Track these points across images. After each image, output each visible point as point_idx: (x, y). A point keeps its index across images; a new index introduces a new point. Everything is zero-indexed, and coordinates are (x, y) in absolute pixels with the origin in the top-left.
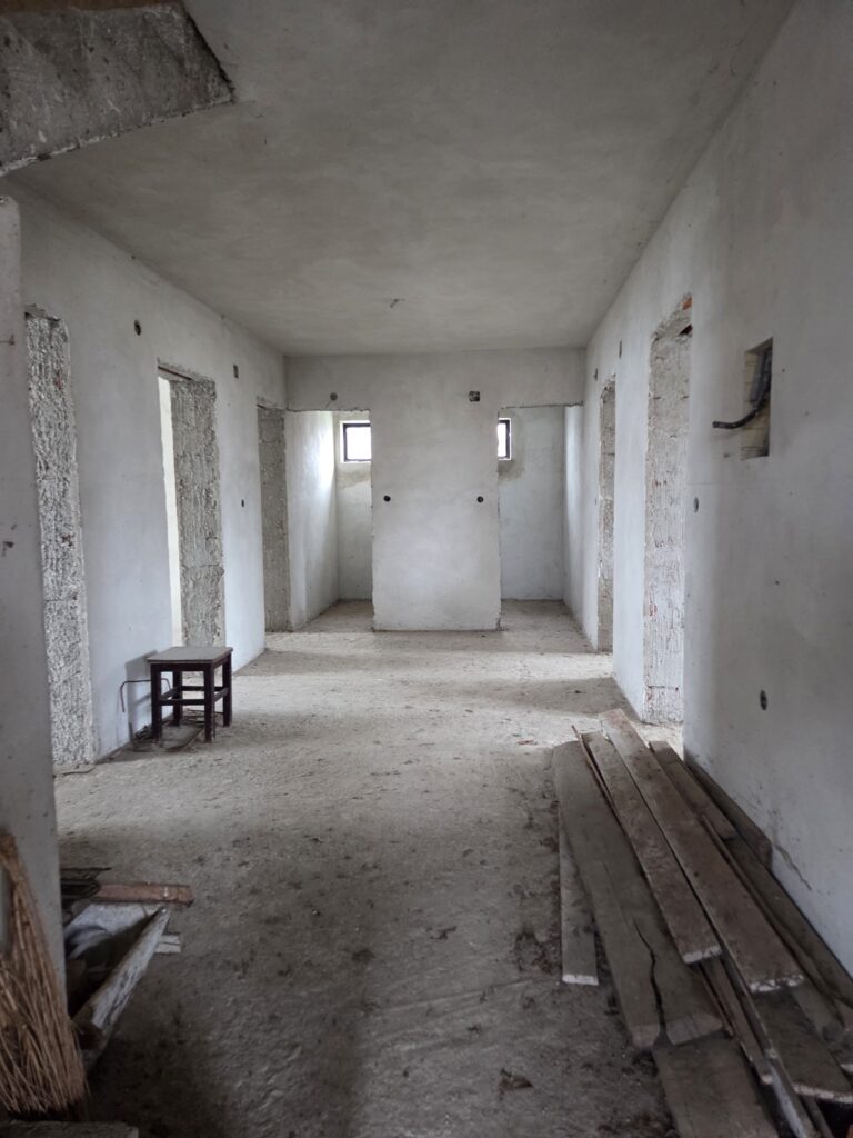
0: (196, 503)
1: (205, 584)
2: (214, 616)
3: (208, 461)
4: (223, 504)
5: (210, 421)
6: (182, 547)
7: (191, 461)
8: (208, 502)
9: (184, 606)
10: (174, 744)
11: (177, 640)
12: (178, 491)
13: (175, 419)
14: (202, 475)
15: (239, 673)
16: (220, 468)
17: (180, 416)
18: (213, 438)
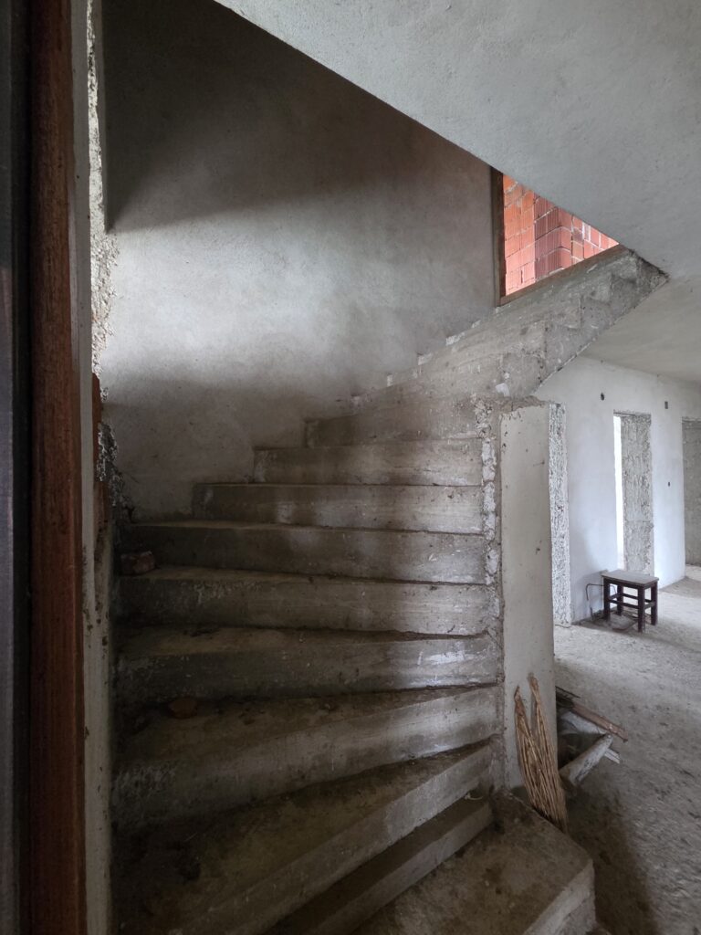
0: (635, 484)
1: (641, 533)
2: (646, 552)
3: (644, 461)
4: (654, 486)
5: (646, 438)
6: (625, 509)
7: (633, 461)
8: (643, 484)
9: (626, 543)
10: (618, 626)
11: (621, 565)
12: (623, 477)
13: (623, 438)
14: (640, 469)
15: (663, 590)
16: (653, 464)
17: (626, 436)
18: (648, 447)
